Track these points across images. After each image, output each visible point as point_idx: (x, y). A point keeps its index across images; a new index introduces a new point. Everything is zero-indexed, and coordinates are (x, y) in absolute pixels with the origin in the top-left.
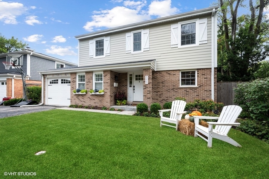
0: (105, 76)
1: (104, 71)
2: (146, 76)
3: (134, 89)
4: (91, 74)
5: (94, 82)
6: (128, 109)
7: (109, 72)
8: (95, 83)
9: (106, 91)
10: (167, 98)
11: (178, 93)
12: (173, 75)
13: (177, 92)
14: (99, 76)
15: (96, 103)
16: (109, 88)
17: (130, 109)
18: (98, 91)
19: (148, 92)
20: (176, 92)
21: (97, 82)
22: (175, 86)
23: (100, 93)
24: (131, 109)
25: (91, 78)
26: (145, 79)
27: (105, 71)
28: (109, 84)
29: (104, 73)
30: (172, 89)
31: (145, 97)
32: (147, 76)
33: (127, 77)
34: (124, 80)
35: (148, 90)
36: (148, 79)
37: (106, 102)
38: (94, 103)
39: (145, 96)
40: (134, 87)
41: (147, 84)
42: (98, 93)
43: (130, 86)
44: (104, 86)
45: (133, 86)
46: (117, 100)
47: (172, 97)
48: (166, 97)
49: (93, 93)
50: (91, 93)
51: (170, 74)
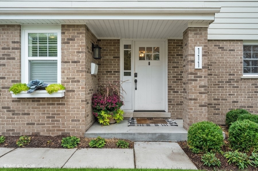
0: (68, 43)
1: (63, 26)
2: (196, 48)
3: (136, 81)
4: (16, 33)
5: (26, 57)
6: (145, 137)
7: (83, 30)
8: (30, 61)
9: (71, 86)
10: (216, 102)
11: (240, 90)
12: (230, 50)
13: (238, 87)
14: (43, 40)
15: (33, 124)
16: (82, 77)
17: (150, 136)
18: (42, 88)
19: (202, 90)
20: (236, 87)
21: (38, 58)
22: (234, 75)
23: (51, 92)
24: (154, 137)
25: (16, 45)
26: (194, 55)
27: (65, 27)
28: (81, 66)
29: (63, 33)
30: (228, 82)
31: (195, 103)
32: (201, 48)
33: (119, 50)
34: (112, 58)
35: (203, 83)
36: (203, 55)
37: (73, 121)
38: (28, 124)
39: (194, 99)
40: (136, 75)
41: (201, 67)
42: (43, 94)
43: (127, 74)
44: (63, 72)
45: (133, 74)
46: (100, 110)
47: (227, 100)
48: (215, 99)
49: (25, 95)
50: (17, 92)
51: (223, 48)
